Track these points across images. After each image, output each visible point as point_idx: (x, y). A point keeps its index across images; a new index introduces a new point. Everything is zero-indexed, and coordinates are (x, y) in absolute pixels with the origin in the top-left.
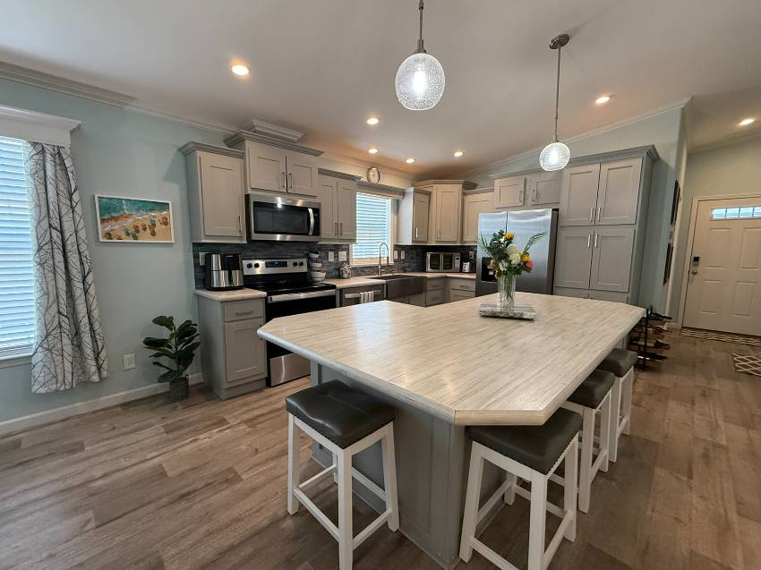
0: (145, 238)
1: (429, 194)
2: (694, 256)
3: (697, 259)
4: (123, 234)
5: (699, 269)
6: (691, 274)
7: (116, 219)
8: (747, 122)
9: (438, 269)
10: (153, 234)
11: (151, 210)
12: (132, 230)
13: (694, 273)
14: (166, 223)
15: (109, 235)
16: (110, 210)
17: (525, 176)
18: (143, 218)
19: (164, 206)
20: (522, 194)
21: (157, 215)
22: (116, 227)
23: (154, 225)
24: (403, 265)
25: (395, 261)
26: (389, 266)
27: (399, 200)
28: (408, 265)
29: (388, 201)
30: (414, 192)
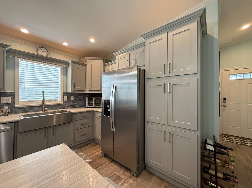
1: (85, 65)
2: (223, 98)
3: (225, 99)
5: (226, 104)
6: (223, 107)
8: (245, 27)
9: (93, 105)
13: (225, 106)
17: (129, 52)
20: (128, 62)
24: (73, 104)
25: (65, 102)
26: (58, 105)
27: (67, 68)
28: (76, 103)
29: (59, 68)
30: (72, 63)
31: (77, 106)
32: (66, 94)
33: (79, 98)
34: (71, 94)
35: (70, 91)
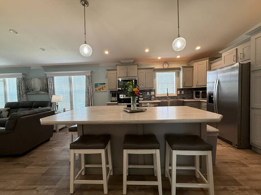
0: (102, 90)
1: (193, 67)
4: (98, 90)
7: (97, 87)
9: (199, 98)
10: (103, 89)
11: (103, 85)
12: (99, 89)
14: (105, 87)
15: (96, 90)
16: (96, 85)
17: (236, 48)
18: (101, 86)
19: (105, 84)
21: (104, 86)
22: (97, 89)
23: (103, 88)
24: (183, 96)
25: (178, 95)
26: (174, 97)
27: (179, 72)
28: (186, 96)
29: (174, 73)
30: (183, 68)
31: (186, 98)
32: (179, 89)
33: (188, 93)
34: (182, 89)
35: (181, 87)
